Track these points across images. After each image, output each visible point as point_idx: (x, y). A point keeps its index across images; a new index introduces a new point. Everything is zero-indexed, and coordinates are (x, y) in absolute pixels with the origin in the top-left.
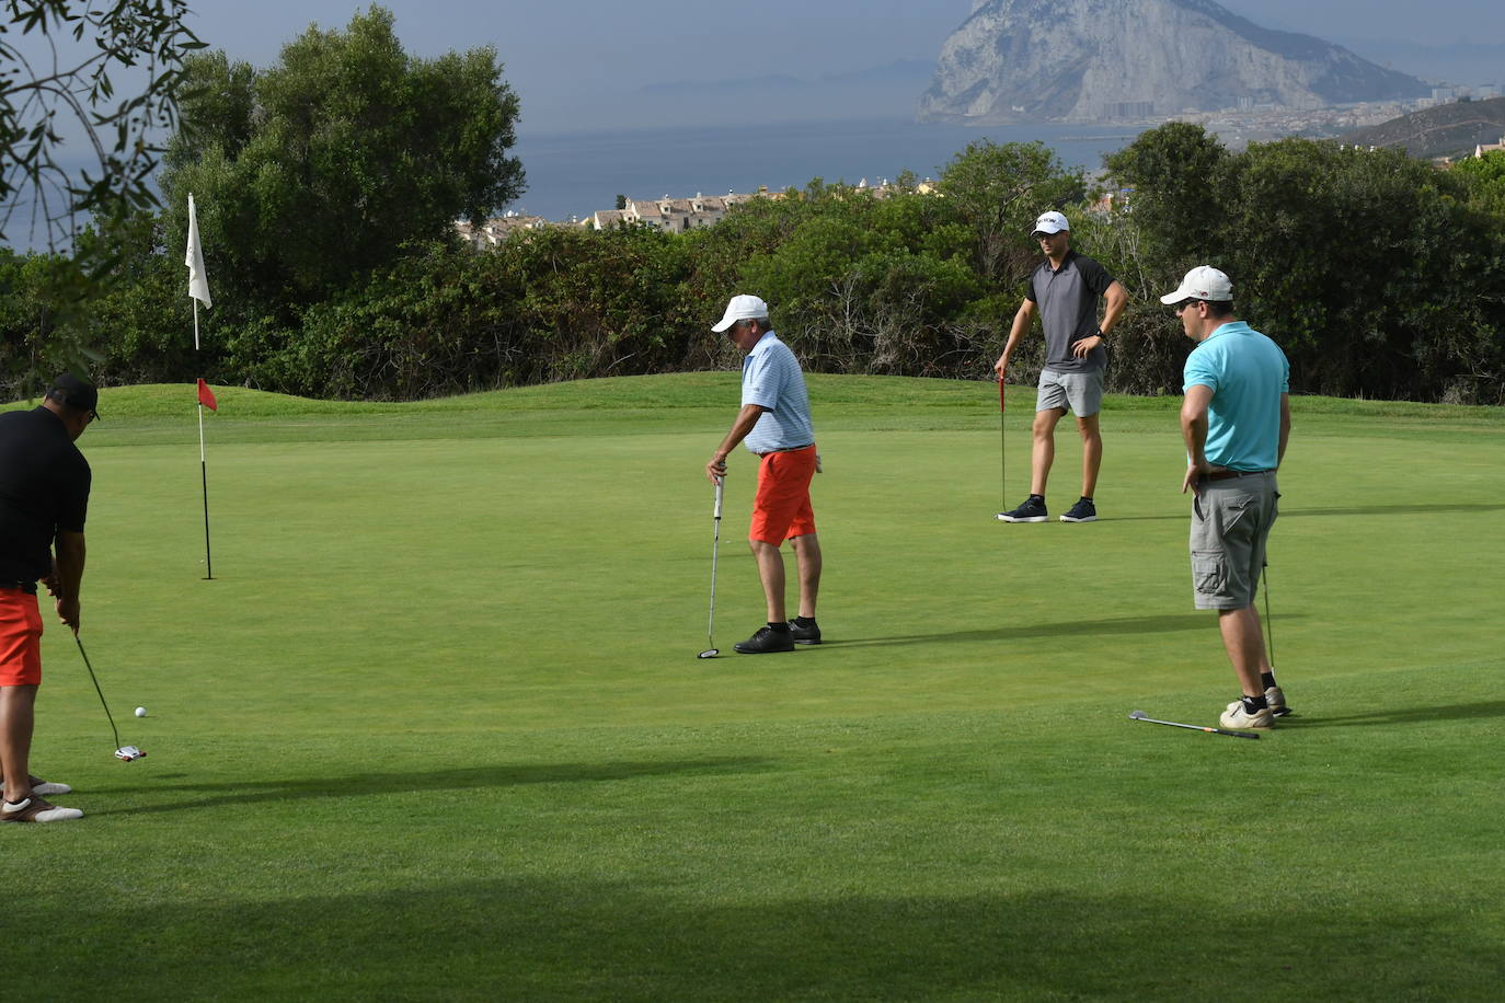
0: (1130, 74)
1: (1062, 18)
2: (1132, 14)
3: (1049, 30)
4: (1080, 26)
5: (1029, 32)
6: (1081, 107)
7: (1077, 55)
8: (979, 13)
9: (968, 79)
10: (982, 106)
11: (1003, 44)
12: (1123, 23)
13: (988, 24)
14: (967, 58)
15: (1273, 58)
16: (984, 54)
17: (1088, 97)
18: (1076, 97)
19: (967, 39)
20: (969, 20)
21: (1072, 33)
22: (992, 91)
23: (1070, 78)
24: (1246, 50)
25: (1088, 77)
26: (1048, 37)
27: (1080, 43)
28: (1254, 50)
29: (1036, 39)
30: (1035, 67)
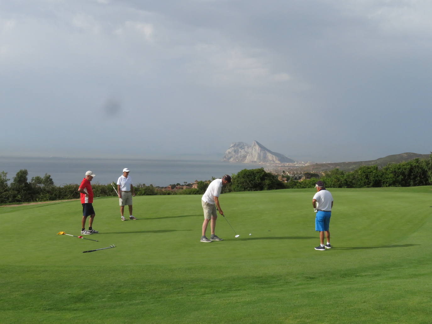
0: (253, 157)
1: (244, 148)
2: (254, 149)
3: (242, 150)
4: (246, 149)
5: (239, 150)
6: (246, 160)
7: (245, 154)
8: (232, 147)
9: (230, 156)
10: (232, 159)
11: (235, 151)
12: (253, 150)
13: (233, 148)
14: (229, 153)
15: (273, 156)
16: (232, 152)
17: (247, 159)
18: (245, 159)
19: (230, 150)
20: (230, 148)
21: (245, 151)
22: (233, 158)
23: (245, 157)
24: (270, 154)
25: (248, 157)
26: (241, 151)
27: (246, 152)
28: (271, 155)
29: (239, 151)
30: (239, 155)
